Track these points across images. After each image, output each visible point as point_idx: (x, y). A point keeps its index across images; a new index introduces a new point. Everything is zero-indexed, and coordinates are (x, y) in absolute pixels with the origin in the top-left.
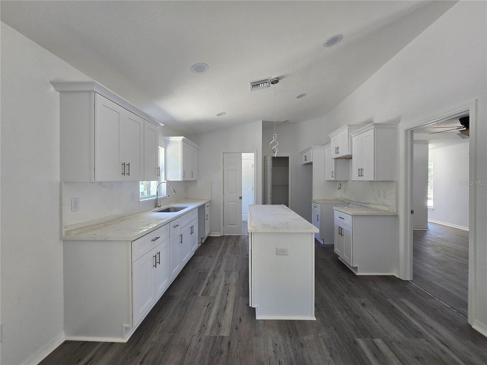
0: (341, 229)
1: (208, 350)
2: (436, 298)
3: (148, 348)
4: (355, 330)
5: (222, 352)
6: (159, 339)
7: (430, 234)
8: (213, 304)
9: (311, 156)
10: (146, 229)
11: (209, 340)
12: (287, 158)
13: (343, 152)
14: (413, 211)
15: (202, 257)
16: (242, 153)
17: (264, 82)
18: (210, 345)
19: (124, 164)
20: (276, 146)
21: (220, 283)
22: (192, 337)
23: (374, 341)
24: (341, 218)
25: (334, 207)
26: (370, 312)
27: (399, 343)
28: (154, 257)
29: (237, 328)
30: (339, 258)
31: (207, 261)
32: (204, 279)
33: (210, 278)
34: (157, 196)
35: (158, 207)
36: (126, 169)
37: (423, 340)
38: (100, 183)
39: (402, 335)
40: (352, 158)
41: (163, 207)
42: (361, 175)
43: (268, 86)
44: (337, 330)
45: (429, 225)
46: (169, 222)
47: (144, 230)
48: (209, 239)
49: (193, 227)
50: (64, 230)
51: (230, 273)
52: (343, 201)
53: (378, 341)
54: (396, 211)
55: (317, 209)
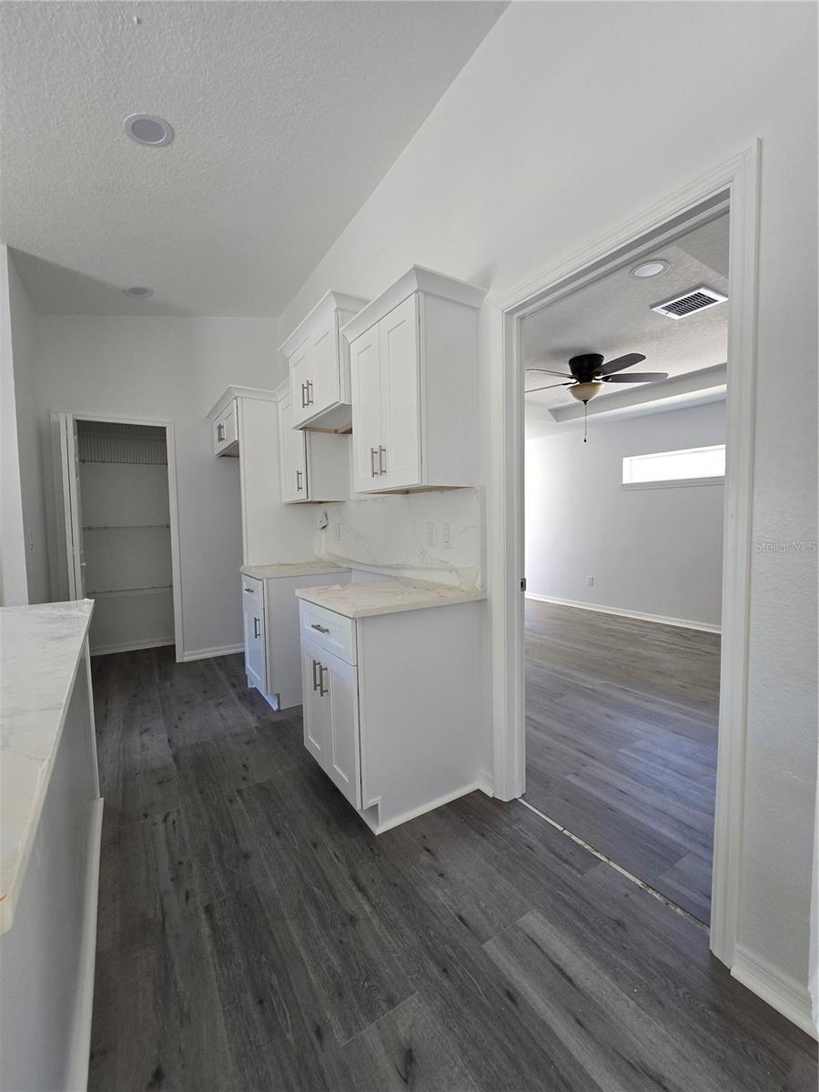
0: (321, 669)
9: (234, 421)
12: (158, 434)
13: (324, 400)
24: (318, 627)
25: (297, 591)
40: (350, 431)
42: (379, 471)
52: (333, 565)
54: (482, 587)
55: (256, 598)
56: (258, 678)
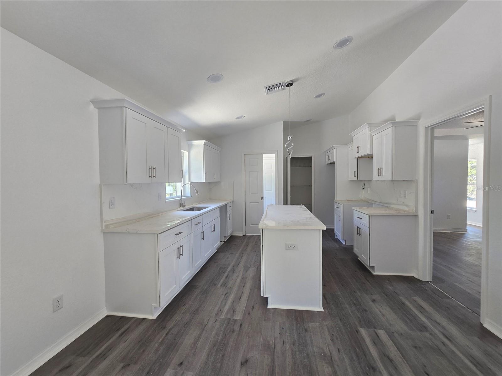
0: (359, 229)
1: (223, 329)
2: (453, 299)
3: (173, 324)
4: (360, 321)
5: (234, 331)
6: (182, 318)
7: (468, 237)
8: (230, 294)
9: (334, 155)
10: (170, 224)
11: (224, 321)
12: (310, 158)
13: (364, 152)
14: (433, 210)
15: (224, 254)
16: (263, 155)
17: (279, 85)
18: (225, 325)
19: (151, 168)
20: (292, 147)
21: (237, 277)
22: (210, 318)
23: (377, 332)
24: (359, 218)
25: (353, 208)
26: (379, 307)
27: (401, 334)
28: (177, 249)
29: (249, 314)
30: (358, 258)
31: (228, 257)
32: (224, 272)
33: (229, 272)
34: (182, 196)
35: (183, 206)
36: (152, 172)
37: (427, 334)
38: (132, 185)
39: (406, 328)
40: (372, 158)
41: (187, 207)
42: (380, 175)
43: (283, 89)
44: (342, 321)
45: (468, 228)
46: (191, 220)
47: (168, 225)
48: (232, 238)
49: (214, 225)
50: (104, 224)
51: (248, 268)
52: (366, 201)
53: (381, 332)
54: (416, 211)
55: (339, 210)
56: (339, 234)
